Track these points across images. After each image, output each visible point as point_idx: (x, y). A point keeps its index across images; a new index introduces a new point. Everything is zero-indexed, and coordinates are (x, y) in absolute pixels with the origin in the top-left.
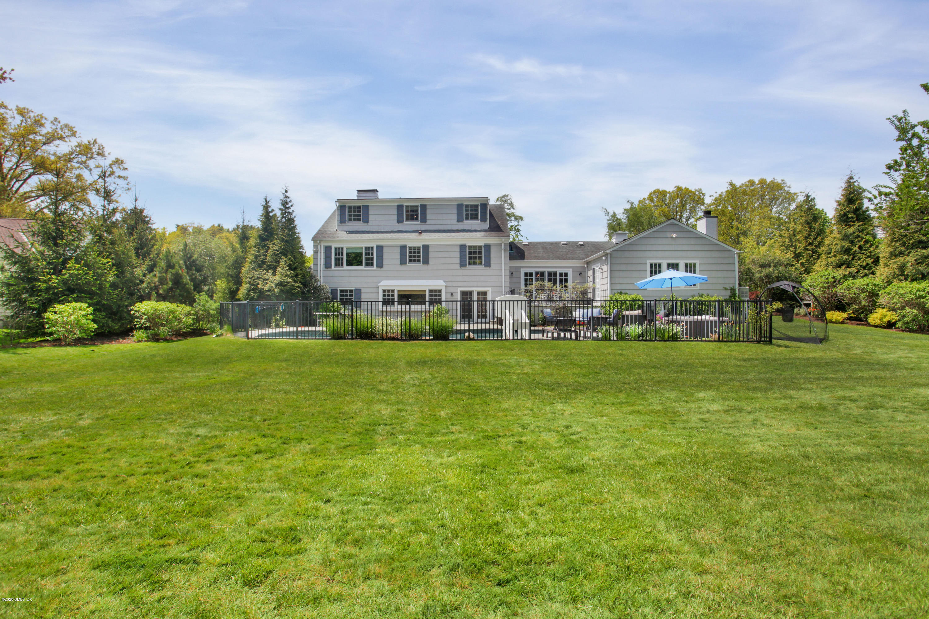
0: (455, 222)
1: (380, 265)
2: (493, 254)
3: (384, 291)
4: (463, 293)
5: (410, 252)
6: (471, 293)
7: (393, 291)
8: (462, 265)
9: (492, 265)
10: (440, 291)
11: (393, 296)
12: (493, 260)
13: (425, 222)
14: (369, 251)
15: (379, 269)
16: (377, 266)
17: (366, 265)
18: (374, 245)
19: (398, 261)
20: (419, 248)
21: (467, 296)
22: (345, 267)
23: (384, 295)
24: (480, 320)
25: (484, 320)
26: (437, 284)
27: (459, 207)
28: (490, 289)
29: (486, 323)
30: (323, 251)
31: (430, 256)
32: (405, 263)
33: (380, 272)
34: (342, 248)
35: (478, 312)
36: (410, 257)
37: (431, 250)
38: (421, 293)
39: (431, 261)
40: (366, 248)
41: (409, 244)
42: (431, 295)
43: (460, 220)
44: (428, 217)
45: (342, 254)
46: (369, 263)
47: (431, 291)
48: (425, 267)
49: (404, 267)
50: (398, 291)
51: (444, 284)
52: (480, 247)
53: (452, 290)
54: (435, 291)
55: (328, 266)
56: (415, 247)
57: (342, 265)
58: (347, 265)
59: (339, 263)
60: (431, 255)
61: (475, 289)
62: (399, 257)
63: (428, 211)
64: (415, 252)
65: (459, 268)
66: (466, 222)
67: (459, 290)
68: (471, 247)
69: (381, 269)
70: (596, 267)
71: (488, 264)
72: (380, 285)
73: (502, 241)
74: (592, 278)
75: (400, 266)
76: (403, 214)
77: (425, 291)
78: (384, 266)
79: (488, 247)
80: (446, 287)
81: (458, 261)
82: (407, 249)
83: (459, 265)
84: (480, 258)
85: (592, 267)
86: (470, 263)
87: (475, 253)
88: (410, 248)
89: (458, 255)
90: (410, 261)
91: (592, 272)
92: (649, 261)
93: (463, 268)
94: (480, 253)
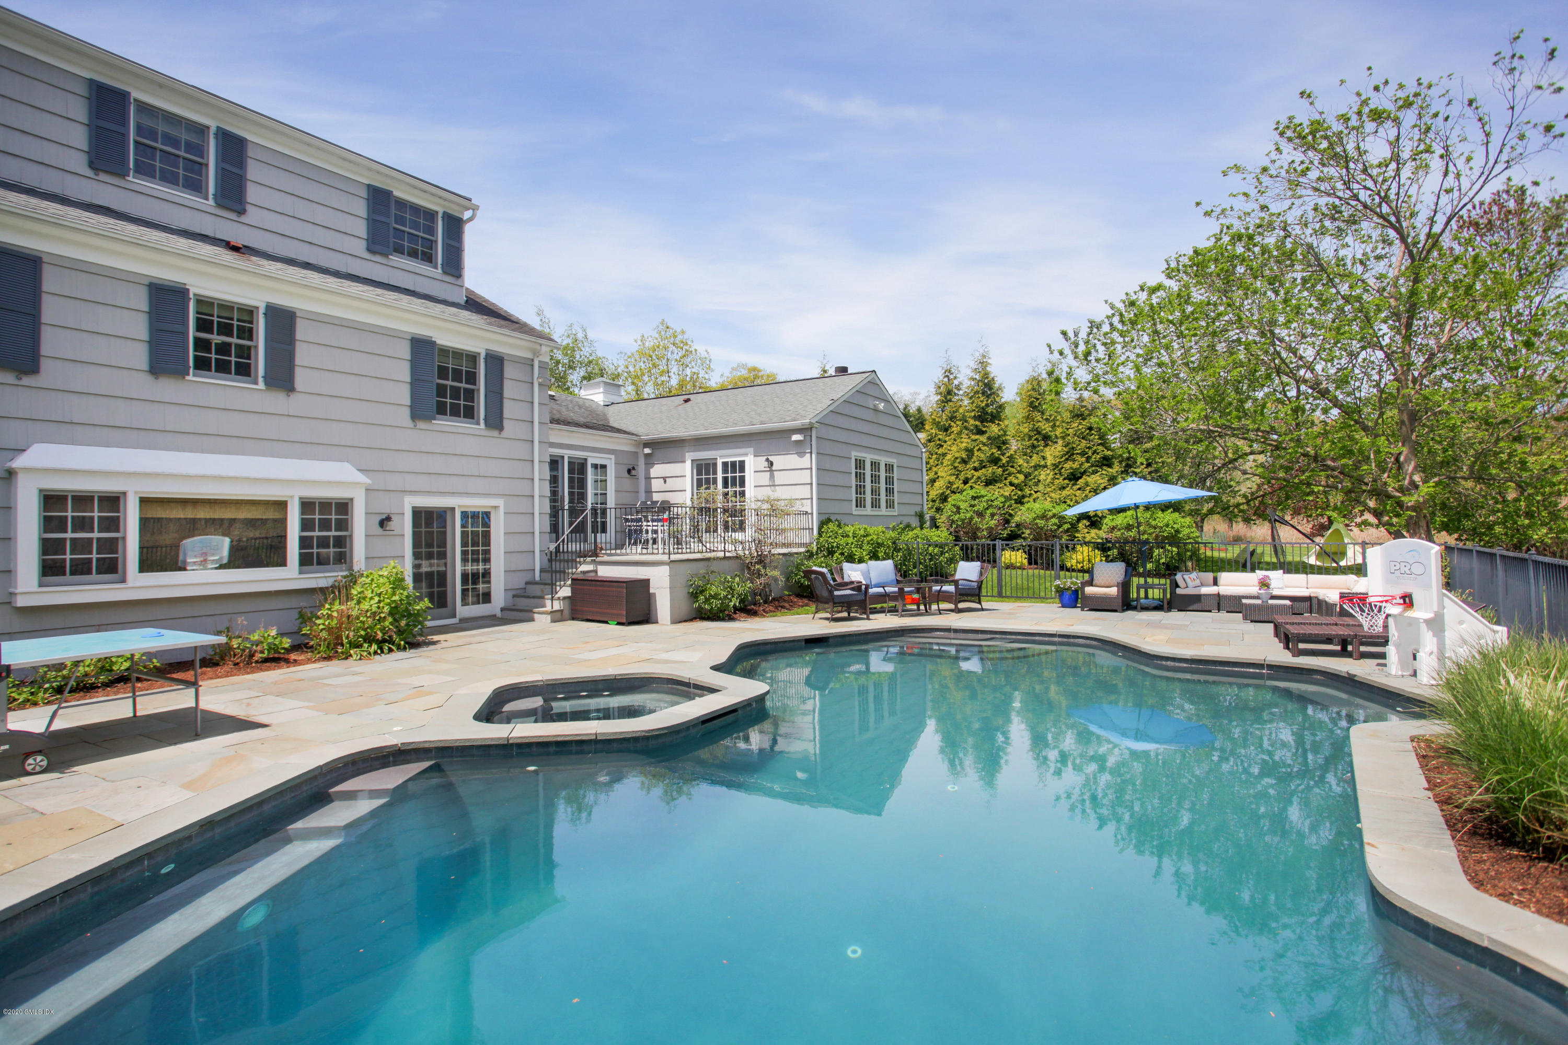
0: (359, 247)
2: (510, 390)
3: (51, 500)
8: (419, 411)
9: (506, 423)
10: (344, 507)
12: (509, 409)
13: (242, 212)
15: (16, 378)
19: (140, 356)
28: (500, 502)
31: (299, 360)
32: (179, 372)
33: (13, 395)
35: (464, 581)
36: (202, 345)
38: (262, 514)
39: (301, 378)
44: (255, 196)
47: (307, 505)
48: (277, 401)
49: (166, 388)
50: (145, 502)
52: (473, 357)
53: (384, 506)
54: (325, 505)
56: (226, 307)
60: (303, 355)
61: (461, 503)
62: (144, 333)
63: (253, 168)
64: (225, 329)
65: (408, 422)
66: (396, 259)
67: (410, 502)
68: (445, 352)
69: (27, 380)
70: (722, 457)
71: (495, 422)
72: (19, 463)
73: (536, 353)
74: (687, 483)
75: (147, 379)
76: (124, 136)
77: (282, 505)
78: (45, 364)
79: (496, 362)
80: (368, 490)
81: (403, 395)
82: (192, 306)
83: (406, 412)
84: (470, 395)
85: (690, 456)
86: (441, 410)
87: (457, 375)
88: (202, 302)
89: (404, 372)
90: (202, 365)
91: (687, 468)
92: (855, 454)
93: (421, 425)
94: (472, 378)
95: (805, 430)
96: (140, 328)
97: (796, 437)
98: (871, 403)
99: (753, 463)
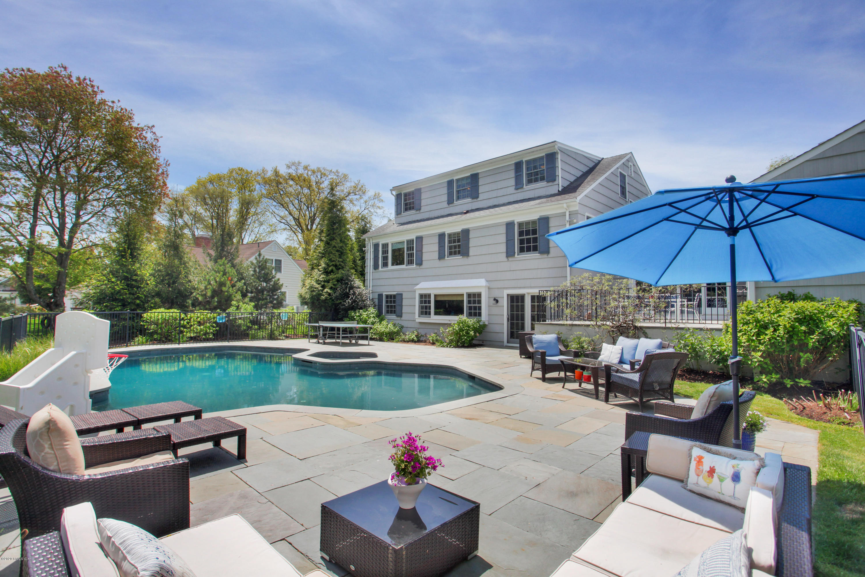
0: (512, 190)
1: (420, 263)
3: (421, 296)
4: (511, 298)
5: (449, 242)
6: (522, 298)
7: (429, 296)
8: (510, 254)
10: (479, 295)
11: (430, 302)
13: (477, 197)
14: (410, 244)
15: (418, 267)
16: (417, 264)
17: (407, 263)
18: (414, 237)
19: (437, 255)
20: (460, 233)
21: (517, 302)
22: (390, 267)
23: (421, 302)
26: (477, 284)
27: (518, 166)
30: (372, 249)
32: (443, 257)
33: (419, 271)
34: (388, 245)
37: (471, 234)
38: (459, 298)
39: (471, 252)
40: (408, 242)
41: (448, 231)
42: (469, 302)
43: (518, 186)
44: (481, 189)
45: (388, 252)
46: (410, 261)
47: (469, 295)
48: (465, 260)
49: (442, 263)
50: (436, 296)
51: (486, 284)
52: (534, 222)
53: (496, 294)
54: (474, 295)
55: (376, 267)
56: (454, 234)
57: (388, 265)
58: (393, 264)
59: (385, 263)
60: (471, 243)
62: (438, 249)
63: (481, 181)
65: (505, 259)
66: (528, 187)
67: (507, 293)
68: (522, 224)
69: (421, 267)
71: (546, 251)
72: (417, 287)
75: (438, 261)
76: (453, 191)
77: (462, 296)
78: (423, 263)
79: (544, 220)
80: (487, 288)
81: (504, 248)
82: (446, 238)
83: (504, 255)
84: (535, 241)
86: (522, 250)
87: (528, 233)
88: (451, 235)
89: (503, 239)
90: (450, 253)
93: (511, 259)
94: (535, 231)
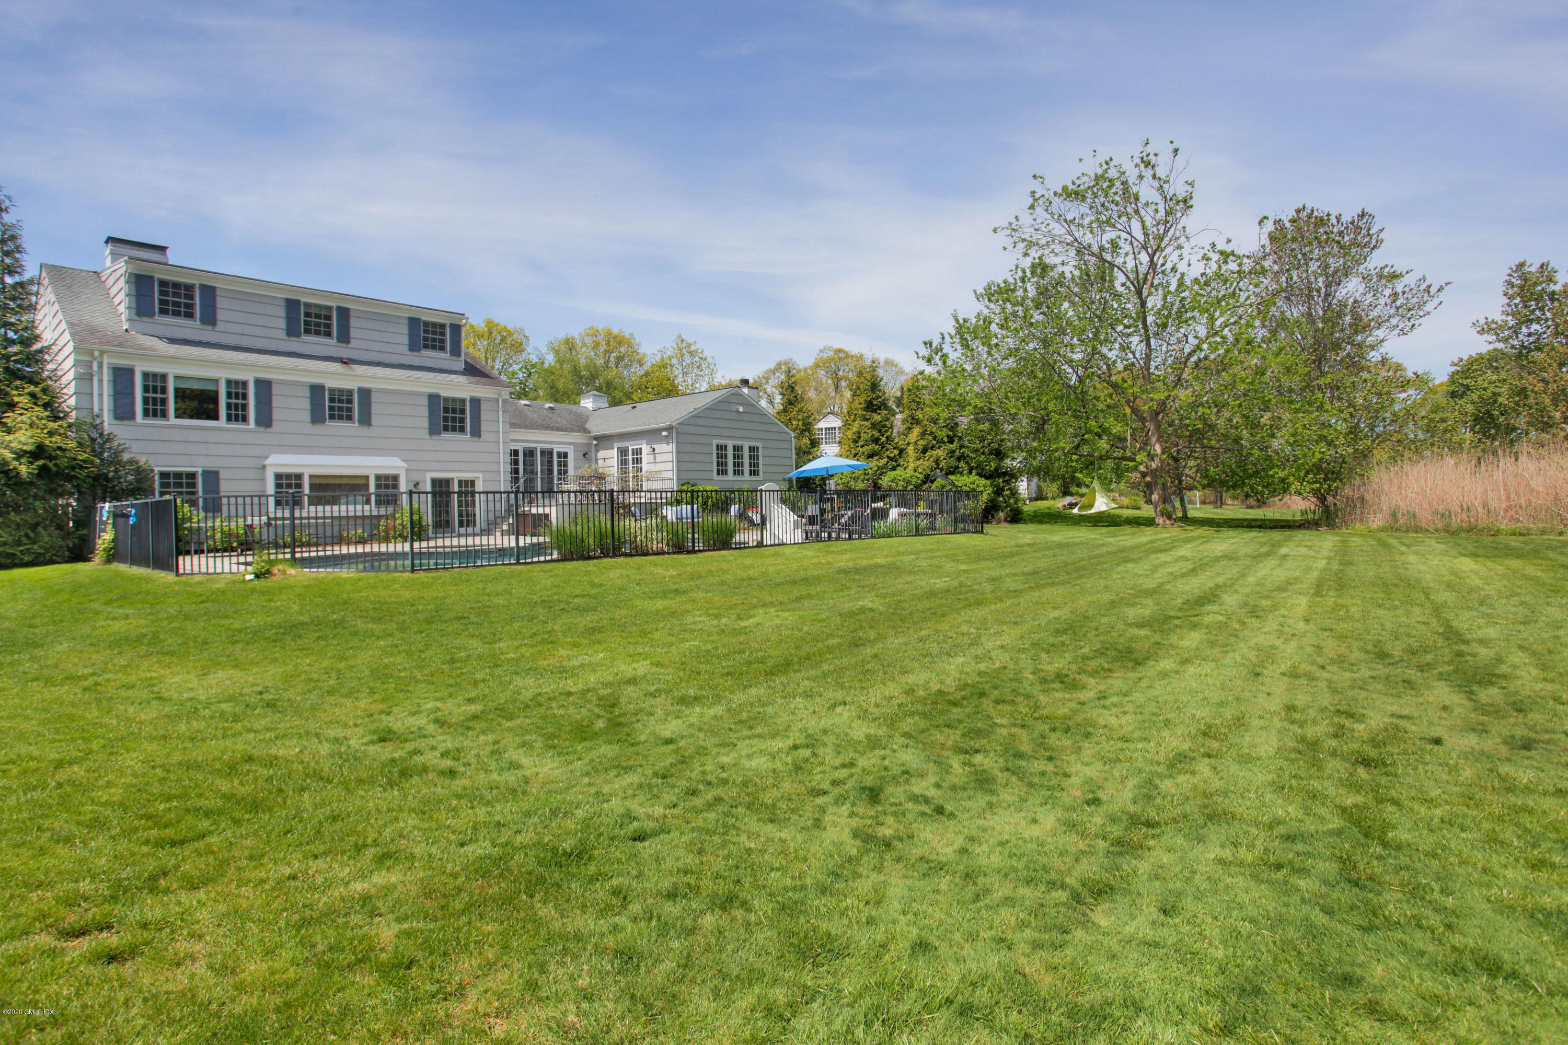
0: (406, 349)
1: (265, 420)
2: (484, 416)
3: (278, 476)
4: (434, 482)
5: (332, 400)
6: (447, 482)
7: (299, 477)
8: (433, 431)
9: (483, 434)
10: (396, 478)
11: (299, 486)
12: (484, 426)
13: (348, 342)
14: (237, 389)
15: (262, 429)
16: (258, 423)
17: (229, 418)
18: (249, 377)
19: (307, 416)
20: (350, 393)
21: (441, 488)
22: (173, 420)
23: (278, 486)
24: (463, 530)
25: (470, 530)
26: (390, 464)
27: (413, 322)
28: (480, 475)
29: (474, 535)
30: (106, 376)
31: (373, 411)
32: (323, 421)
33: (264, 436)
34: (164, 377)
35: (460, 515)
36: (331, 409)
37: (374, 398)
38: (360, 482)
39: (375, 420)
40: (229, 382)
41: (331, 383)
42: (378, 486)
43: (414, 347)
44: (354, 333)
45: (164, 390)
46: (237, 414)
47: (378, 478)
48: (364, 431)
49: (318, 429)
50: (311, 477)
51: (405, 465)
52: (463, 401)
53: (416, 477)
55: (123, 412)
56: (341, 391)
57: (164, 415)
58: (179, 415)
59: (155, 409)
60: (375, 409)
61: (456, 476)
62: (308, 406)
63: (354, 322)
64: (341, 401)
65: (427, 436)
66: (426, 353)
67: (429, 476)
68: (446, 399)
69: (269, 430)
70: (631, 446)
71: (476, 433)
72: (267, 462)
73: (500, 395)
74: (615, 462)
75: (310, 425)
76: (299, 319)
77: (367, 477)
78: (274, 423)
79: (476, 402)
80: (407, 470)
81: (425, 423)
82: (327, 393)
83: (427, 431)
84: (462, 420)
85: (616, 445)
86: (446, 429)
87: (454, 411)
88: (332, 390)
89: (425, 412)
90: (332, 417)
91: (614, 453)
92: (715, 442)
93: (435, 437)
94: (463, 411)
95: (669, 429)
96: (306, 404)
97: (664, 433)
98: (733, 408)
99: (645, 449)
